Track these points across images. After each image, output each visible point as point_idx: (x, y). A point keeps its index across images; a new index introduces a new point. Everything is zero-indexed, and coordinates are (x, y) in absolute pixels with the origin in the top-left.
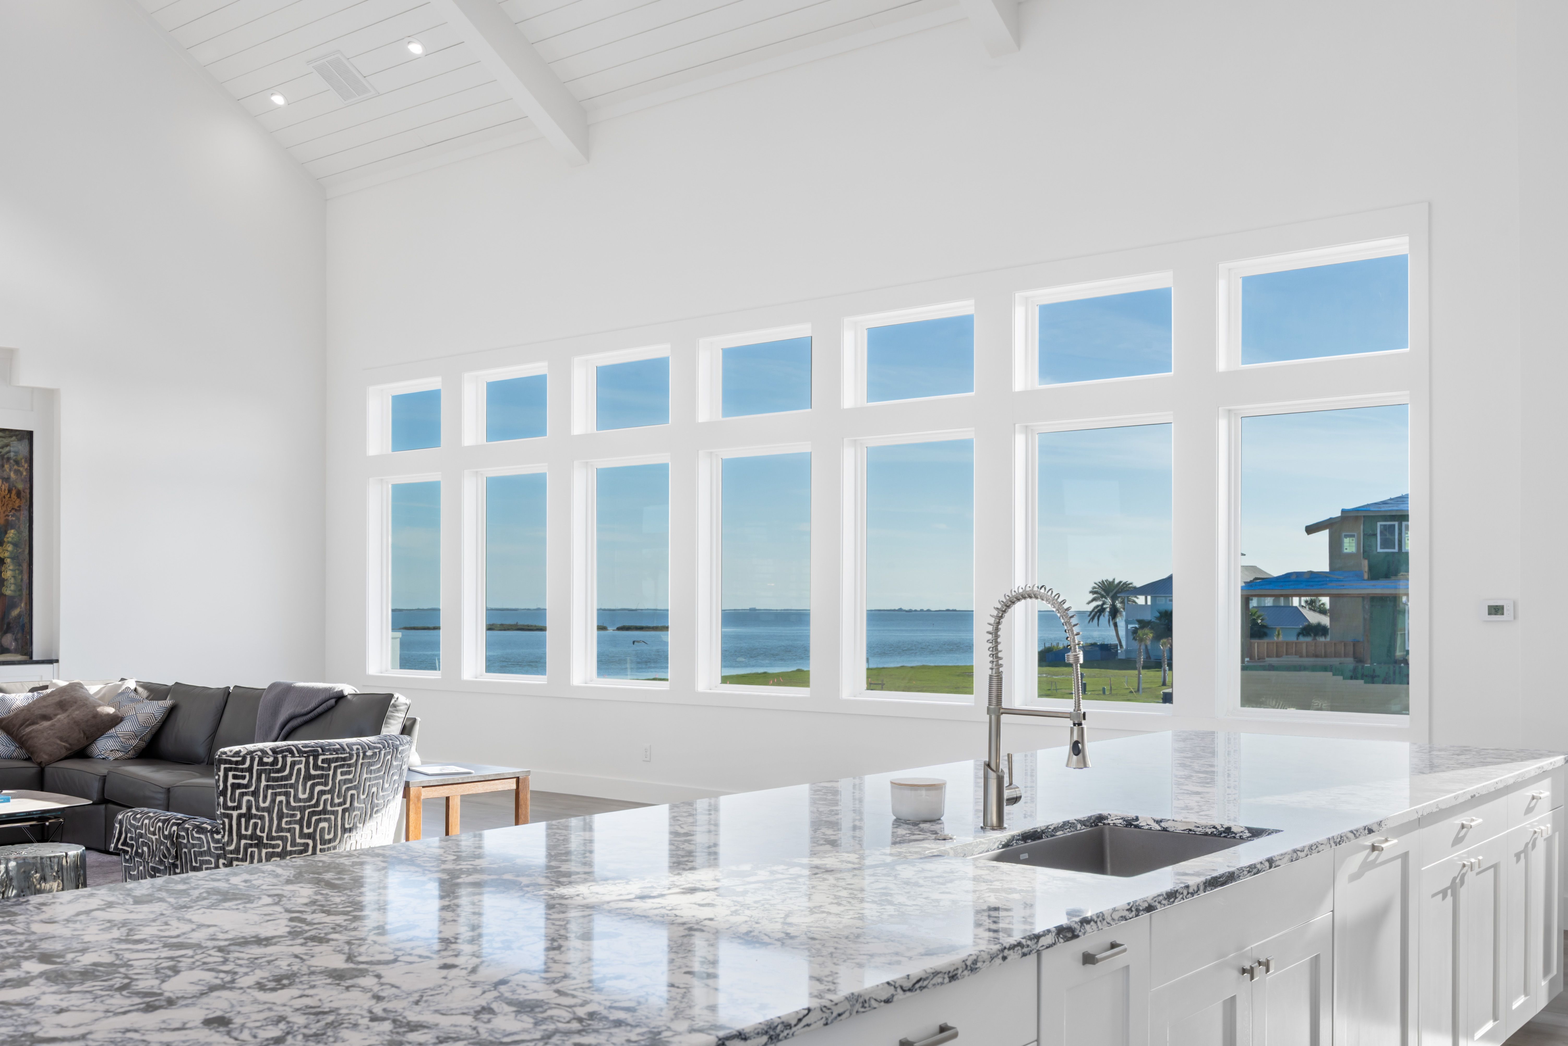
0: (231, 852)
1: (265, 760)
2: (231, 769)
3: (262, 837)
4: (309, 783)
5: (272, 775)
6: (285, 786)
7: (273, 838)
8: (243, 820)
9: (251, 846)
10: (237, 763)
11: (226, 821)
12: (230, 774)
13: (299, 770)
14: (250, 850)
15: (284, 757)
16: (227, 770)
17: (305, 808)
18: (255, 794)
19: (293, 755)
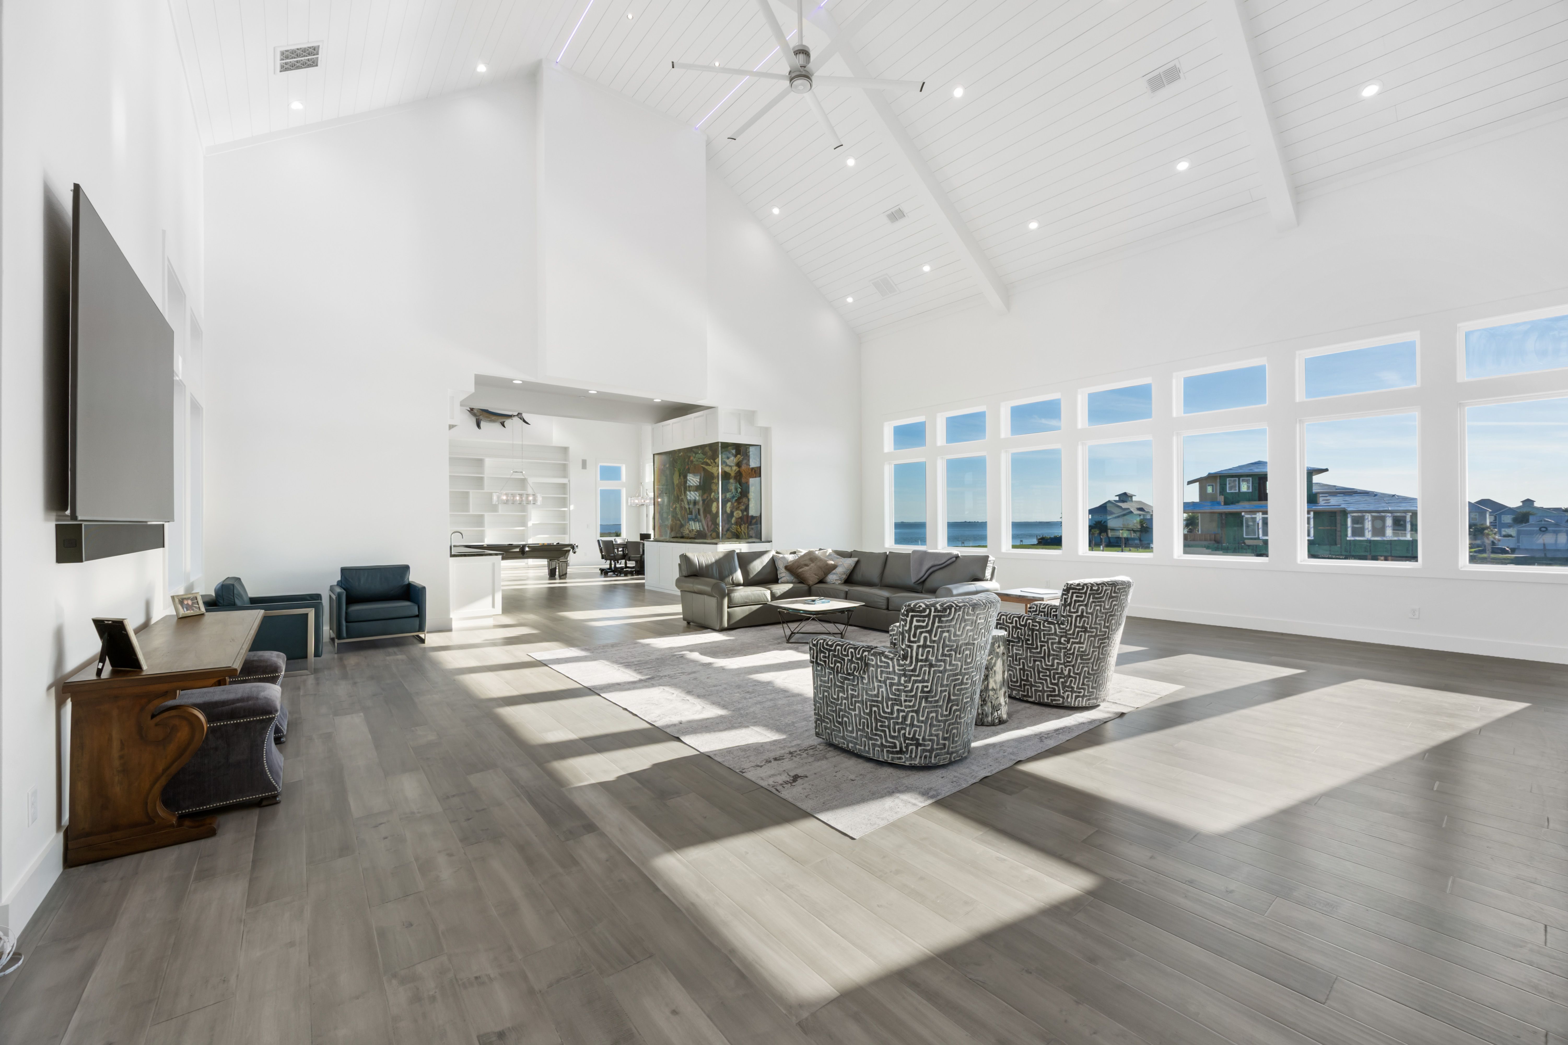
0: (1070, 634)
1: (1094, 588)
2: (1075, 593)
3: (1087, 627)
4: (1111, 600)
5: (1096, 596)
6: (1100, 602)
7: (1092, 628)
8: (1078, 618)
9: (1081, 631)
10: (1079, 589)
11: (1069, 618)
12: (1075, 595)
13: (1108, 593)
14: (1080, 634)
15: (1102, 587)
16: (1073, 593)
17: (1107, 613)
18: (1086, 605)
19: (1106, 586)
